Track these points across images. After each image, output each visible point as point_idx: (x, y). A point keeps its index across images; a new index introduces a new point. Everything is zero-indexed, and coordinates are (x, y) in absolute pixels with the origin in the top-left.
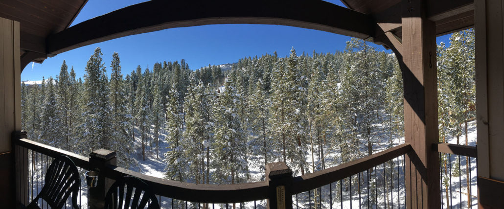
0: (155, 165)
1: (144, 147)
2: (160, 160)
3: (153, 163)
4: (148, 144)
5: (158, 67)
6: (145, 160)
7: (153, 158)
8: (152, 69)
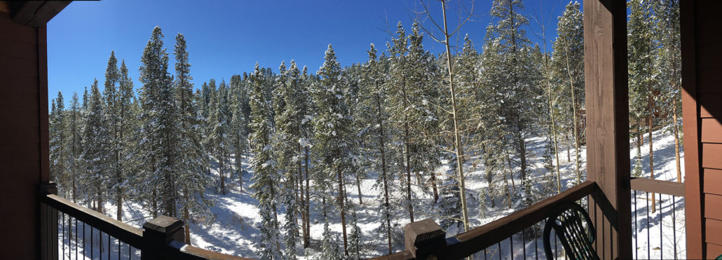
0: (239, 197)
1: (223, 179)
2: (245, 193)
3: (236, 196)
4: (229, 176)
5: (236, 79)
6: (225, 193)
7: (235, 190)
8: (228, 82)
